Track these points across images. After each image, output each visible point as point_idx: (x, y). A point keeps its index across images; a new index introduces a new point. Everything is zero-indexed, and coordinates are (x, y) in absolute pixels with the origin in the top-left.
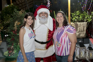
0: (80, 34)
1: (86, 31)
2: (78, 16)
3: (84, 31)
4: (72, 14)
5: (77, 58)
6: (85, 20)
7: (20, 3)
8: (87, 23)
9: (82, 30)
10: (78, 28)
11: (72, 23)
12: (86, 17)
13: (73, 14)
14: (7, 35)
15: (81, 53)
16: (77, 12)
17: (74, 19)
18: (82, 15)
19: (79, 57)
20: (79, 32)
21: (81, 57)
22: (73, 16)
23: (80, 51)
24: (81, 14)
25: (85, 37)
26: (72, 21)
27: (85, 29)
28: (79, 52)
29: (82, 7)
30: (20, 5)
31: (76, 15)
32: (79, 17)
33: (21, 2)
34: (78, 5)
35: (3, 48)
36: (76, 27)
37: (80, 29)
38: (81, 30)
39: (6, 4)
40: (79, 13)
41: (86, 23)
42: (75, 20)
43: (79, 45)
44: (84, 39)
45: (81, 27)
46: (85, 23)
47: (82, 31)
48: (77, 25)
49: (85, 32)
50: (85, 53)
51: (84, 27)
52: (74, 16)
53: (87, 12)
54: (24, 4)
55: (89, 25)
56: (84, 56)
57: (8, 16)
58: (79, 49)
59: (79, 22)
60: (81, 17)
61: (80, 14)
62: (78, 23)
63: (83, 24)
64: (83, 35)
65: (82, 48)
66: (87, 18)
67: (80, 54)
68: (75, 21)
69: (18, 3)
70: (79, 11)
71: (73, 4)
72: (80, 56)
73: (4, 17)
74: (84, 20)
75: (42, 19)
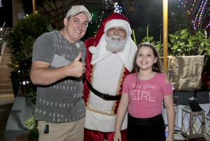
0: (188, 82)
1: (202, 75)
2: (184, 40)
3: (196, 74)
4: (171, 35)
5: (184, 136)
6: (200, 50)
7: (53, 10)
8: (205, 58)
9: (194, 73)
10: (185, 69)
11: (170, 57)
12: (202, 44)
13: (174, 36)
14: (28, 82)
15: (194, 125)
16: (183, 32)
17: (175, 47)
18: (194, 38)
19: (188, 134)
20: (186, 77)
21: (194, 133)
22: (172, 41)
23: (191, 119)
24: (191, 37)
25: (199, 88)
26: (170, 51)
27: (200, 70)
28: (190, 123)
29: (193, 22)
30: (53, 14)
31: (179, 39)
32: (187, 43)
33: (55, 9)
34: (183, 15)
35: (19, 111)
36: (180, 65)
37: (188, 69)
38: (190, 73)
39: (22, 10)
40: (187, 35)
41: (203, 56)
42: (179, 50)
43: (189, 107)
44: (198, 93)
45: (191, 66)
46: (200, 57)
47: (192, 75)
48: (181, 62)
49: (200, 77)
50: (203, 124)
51: (197, 65)
52: (176, 40)
53: (203, 32)
54: (61, 12)
55: (208, 61)
56: (200, 132)
57: (30, 40)
58: (189, 115)
59: (187, 54)
60: (191, 44)
61: (188, 37)
62: (184, 57)
63: (195, 59)
64: (195, 83)
65: (196, 113)
66: (205, 46)
67: (191, 127)
68: (178, 52)
69: (48, 9)
70: (187, 31)
71: (173, 14)
72: (191, 131)
73: (22, 42)
74: (197, 50)
75: (112, 41)
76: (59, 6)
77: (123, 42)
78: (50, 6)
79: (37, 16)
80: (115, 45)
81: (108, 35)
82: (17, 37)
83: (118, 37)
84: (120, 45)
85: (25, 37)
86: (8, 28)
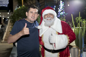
75: (47, 21)
76: (34, 2)
77: (53, 20)
78: (30, 3)
79: (24, 7)
80: (49, 23)
81: (45, 18)
82: (14, 18)
83: (50, 18)
84: (52, 22)
85: (18, 18)
86: (11, 13)
